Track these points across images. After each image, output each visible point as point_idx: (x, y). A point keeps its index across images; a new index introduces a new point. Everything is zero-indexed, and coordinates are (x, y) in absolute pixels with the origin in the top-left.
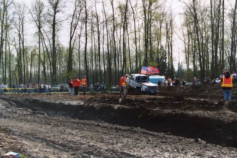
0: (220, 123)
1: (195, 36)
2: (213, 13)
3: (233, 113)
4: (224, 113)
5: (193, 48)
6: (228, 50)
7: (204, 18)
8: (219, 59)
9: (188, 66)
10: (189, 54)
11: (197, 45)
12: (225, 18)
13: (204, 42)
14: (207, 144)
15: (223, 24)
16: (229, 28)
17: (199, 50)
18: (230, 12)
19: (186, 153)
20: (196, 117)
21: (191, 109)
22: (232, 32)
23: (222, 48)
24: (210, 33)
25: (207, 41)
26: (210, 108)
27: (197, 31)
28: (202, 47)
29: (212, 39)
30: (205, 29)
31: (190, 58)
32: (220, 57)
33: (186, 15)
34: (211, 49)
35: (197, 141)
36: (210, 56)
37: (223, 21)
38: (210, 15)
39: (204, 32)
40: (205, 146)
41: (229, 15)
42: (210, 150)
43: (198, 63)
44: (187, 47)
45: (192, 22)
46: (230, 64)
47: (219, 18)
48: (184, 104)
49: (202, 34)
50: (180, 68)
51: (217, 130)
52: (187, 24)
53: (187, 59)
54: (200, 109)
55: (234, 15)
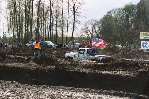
0: (28, 71)
1: (15, 16)
2: (26, 2)
3: (36, 64)
4: (31, 64)
5: (13, 24)
6: (35, 26)
7: (21, 5)
8: (29, 31)
9: (10, 35)
10: (10, 27)
11: (16, 22)
12: (33, 7)
13: (20, 20)
14: (19, 84)
15: (32, 10)
16: (36, 12)
17: (17, 25)
18: (37, 3)
19: (4, 91)
20: (13, 68)
21: (10, 62)
22: (38, 16)
23: (32, 25)
24: (24, 15)
25: (22, 19)
26: (22, 62)
27: (16, 13)
28: (19, 23)
29: (25, 19)
30: (21, 12)
31: (11, 30)
32: (30, 30)
33: (9, 2)
34: (25, 25)
35: (12, 82)
36: (24, 29)
37: (32, 8)
38: (24, 4)
39: (20, 14)
40: (18, 86)
41: (36, 5)
42: (21, 88)
43: (16, 33)
44: (9, 23)
45: (13, 7)
46: (36, 35)
47: (30, 6)
48: (5, 59)
49: (19, 15)
50: (4, 36)
51: (26, 75)
52: (10, 8)
53: (9, 30)
54: (16, 62)
55: (39, 5)
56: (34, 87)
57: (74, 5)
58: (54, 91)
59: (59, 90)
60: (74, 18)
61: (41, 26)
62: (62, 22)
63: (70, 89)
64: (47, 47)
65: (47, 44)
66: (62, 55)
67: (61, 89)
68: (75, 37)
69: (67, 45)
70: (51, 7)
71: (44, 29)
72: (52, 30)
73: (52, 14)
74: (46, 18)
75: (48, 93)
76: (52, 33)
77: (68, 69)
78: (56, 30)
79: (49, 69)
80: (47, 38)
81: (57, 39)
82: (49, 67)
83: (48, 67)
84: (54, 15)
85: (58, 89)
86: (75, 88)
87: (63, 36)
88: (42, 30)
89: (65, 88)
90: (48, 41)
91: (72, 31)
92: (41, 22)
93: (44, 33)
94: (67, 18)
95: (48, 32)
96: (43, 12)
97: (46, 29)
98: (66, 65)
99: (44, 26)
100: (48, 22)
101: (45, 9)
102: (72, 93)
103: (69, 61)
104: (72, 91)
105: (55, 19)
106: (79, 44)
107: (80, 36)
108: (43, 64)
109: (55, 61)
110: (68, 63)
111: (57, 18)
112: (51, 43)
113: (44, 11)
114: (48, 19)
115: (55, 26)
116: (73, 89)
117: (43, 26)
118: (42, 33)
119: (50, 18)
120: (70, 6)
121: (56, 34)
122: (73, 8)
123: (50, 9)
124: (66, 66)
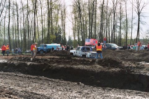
0: (93, 73)
1: (79, 19)
2: (90, 6)
3: (100, 66)
4: (96, 67)
5: (78, 27)
6: (99, 29)
7: (85, 9)
8: (93, 34)
9: (75, 38)
10: (75, 31)
11: (80, 25)
12: (97, 9)
13: (85, 23)
14: (84, 85)
15: (96, 13)
16: (99, 15)
17: (82, 28)
18: (100, 6)
19: (72, 92)
20: (79, 69)
21: (76, 64)
22: (101, 18)
23: (95, 28)
24: (88, 18)
25: (86, 23)
26: (87, 64)
27: (80, 17)
28: (83, 26)
29: (89, 22)
30: (85, 16)
31: (76, 33)
32: (94, 33)
33: (74, 6)
34: (89, 28)
35: (79, 84)
36: (88, 32)
37: (96, 11)
38: (88, 7)
39: (84, 18)
40: (84, 87)
41: (100, 8)
42: (87, 89)
43: (81, 36)
44: (74, 26)
45: (77, 11)
46: (100, 37)
47: (94, 9)
48: (71, 61)
49: (83, 19)
50: (70, 39)
51: (91, 77)
52: (74, 12)
53: (74, 34)
54: (81, 64)
55: (102, 7)
56: (100, 90)
57: (139, 5)
58: (120, 94)
59: (125, 94)
60: (139, 18)
61: (105, 29)
62: (126, 24)
63: (136, 93)
64: (111, 49)
65: (111, 47)
66: (127, 57)
67: (127, 92)
68: (140, 38)
69: (132, 47)
70: (115, 9)
71: (108, 31)
72: (115, 32)
73: (115, 16)
74: (109, 20)
75: (114, 96)
76: (115, 35)
77: (133, 72)
78: (120, 32)
79: (113, 72)
80: (111, 40)
81: (121, 41)
82: (114, 69)
83: (112, 69)
84: (117, 16)
85: (123, 93)
86: (142, 92)
87: (127, 38)
88: (106, 32)
89: (131, 92)
90: (112, 43)
91: (137, 32)
92: (104, 25)
93: (108, 35)
94: (131, 19)
95: (112, 35)
96: (106, 15)
97: (109, 31)
98: (131, 67)
99: (108, 28)
100: (111, 24)
101: (108, 12)
102: (139, 97)
103: (134, 63)
104: (139, 96)
105: (119, 21)
106: (144, 46)
107: (145, 38)
108: (107, 67)
109: (120, 63)
110: (134, 65)
111: (120, 19)
112: (115, 46)
113: (108, 13)
114: (112, 21)
115: (119, 28)
116: (140, 93)
117: (106, 29)
118: (106, 35)
119: (113, 20)
120: (134, 7)
121: (120, 36)
122: (138, 8)
123: (113, 11)
124: (131, 69)
